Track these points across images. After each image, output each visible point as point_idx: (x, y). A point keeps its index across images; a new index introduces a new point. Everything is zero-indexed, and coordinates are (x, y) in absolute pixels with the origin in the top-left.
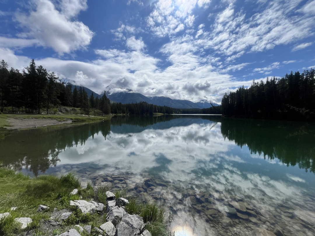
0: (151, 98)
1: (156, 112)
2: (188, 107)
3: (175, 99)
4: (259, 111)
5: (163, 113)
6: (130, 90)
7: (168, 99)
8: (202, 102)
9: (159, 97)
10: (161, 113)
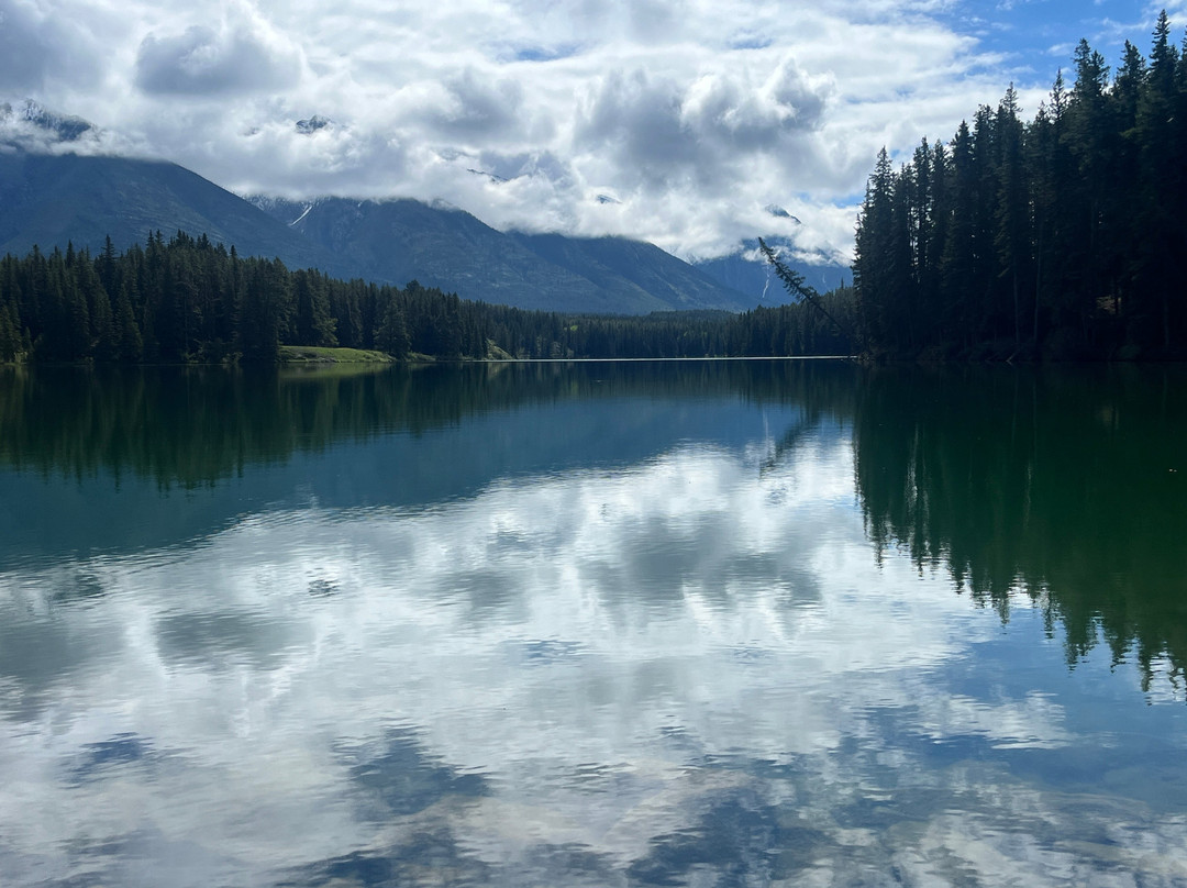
0: (293, 209)
1: (314, 338)
2: (641, 303)
3: (521, 228)
4: (1108, 303)
5: (393, 346)
6: (73, 129)
7: (459, 225)
8: (751, 256)
9: (367, 206)
10: (368, 344)
